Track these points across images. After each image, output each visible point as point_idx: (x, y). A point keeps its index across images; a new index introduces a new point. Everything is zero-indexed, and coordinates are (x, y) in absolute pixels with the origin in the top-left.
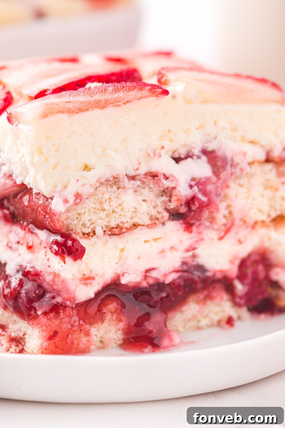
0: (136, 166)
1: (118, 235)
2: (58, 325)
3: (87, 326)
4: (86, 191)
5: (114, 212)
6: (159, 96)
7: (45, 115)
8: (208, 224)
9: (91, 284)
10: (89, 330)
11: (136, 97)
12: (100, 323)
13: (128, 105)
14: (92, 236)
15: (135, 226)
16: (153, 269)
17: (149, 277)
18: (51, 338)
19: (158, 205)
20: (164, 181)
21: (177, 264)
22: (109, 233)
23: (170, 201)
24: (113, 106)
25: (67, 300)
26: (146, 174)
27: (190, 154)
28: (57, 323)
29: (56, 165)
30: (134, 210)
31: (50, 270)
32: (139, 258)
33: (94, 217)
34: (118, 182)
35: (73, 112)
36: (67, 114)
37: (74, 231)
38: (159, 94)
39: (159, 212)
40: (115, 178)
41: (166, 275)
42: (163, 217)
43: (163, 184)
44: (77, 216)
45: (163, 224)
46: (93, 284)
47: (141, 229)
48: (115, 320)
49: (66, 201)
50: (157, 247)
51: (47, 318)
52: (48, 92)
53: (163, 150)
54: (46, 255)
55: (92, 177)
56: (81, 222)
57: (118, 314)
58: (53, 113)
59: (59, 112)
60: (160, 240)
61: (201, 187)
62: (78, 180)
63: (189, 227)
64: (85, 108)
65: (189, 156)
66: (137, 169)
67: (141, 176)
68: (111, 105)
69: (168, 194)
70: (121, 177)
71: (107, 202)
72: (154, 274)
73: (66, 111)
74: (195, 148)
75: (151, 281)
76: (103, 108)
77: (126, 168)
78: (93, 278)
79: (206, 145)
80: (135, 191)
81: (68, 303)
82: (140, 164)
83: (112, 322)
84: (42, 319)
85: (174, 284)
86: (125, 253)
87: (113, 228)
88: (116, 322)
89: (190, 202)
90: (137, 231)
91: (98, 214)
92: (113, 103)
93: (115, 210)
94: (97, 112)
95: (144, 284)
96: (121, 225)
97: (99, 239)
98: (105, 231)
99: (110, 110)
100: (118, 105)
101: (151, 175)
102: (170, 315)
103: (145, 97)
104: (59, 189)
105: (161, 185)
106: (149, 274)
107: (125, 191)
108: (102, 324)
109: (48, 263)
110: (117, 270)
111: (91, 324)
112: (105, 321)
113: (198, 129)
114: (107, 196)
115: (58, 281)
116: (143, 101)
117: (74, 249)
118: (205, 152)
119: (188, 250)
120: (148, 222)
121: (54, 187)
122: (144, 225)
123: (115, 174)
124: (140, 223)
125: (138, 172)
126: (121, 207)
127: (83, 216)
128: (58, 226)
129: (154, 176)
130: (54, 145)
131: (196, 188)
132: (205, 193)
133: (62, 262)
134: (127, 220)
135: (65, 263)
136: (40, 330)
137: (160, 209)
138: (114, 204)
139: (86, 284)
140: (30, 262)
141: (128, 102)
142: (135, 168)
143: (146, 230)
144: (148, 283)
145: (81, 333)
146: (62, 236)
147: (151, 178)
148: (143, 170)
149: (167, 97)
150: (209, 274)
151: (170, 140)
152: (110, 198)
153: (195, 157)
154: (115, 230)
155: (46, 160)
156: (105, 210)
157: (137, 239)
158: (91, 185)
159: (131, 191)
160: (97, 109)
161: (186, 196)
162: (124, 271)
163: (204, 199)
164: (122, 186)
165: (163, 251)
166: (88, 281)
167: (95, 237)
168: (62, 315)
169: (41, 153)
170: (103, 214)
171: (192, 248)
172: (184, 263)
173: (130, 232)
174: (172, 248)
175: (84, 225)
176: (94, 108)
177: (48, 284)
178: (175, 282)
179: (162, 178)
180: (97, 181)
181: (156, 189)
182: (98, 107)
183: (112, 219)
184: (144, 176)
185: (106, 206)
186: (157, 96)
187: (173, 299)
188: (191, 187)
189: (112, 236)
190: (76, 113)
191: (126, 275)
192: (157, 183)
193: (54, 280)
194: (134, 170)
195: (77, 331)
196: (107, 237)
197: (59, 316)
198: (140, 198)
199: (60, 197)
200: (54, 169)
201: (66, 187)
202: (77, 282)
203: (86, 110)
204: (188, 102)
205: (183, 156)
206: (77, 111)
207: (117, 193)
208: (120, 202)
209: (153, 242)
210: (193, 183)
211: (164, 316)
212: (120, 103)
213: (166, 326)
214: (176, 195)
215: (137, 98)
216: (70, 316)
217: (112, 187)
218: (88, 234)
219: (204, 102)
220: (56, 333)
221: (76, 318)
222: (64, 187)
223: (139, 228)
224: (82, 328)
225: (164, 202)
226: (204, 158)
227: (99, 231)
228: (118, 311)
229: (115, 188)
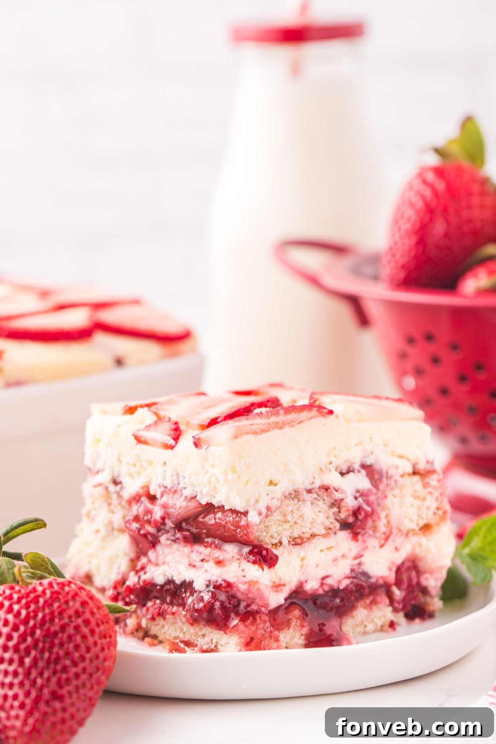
0: (311, 480)
1: (300, 544)
2: (254, 631)
3: (276, 633)
4: (274, 504)
5: (296, 523)
6: (326, 415)
7: (236, 437)
8: (371, 532)
9: (281, 590)
10: (278, 636)
12: (287, 629)
13: (301, 425)
14: (280, 546)
15: (313, 536)
16: (327, 577)
17: (325, 584)
18: (248, 644)
19: (329, 516)
20: (336, 493)
21: (347, 572)
22: (293, 543)
23: (339, 512)
24: (289, 427)
25: (262, 606)
26: (319, 488)
27: (351, 469)
28: (254, 629)
29: (248, 481)
30: (312, 520)
31: (245, 579)
32: (317, 566)
33: (280, 529)
34: (298, 495)
35: (257, 433)
36: (253, 435)
37: (265, 542)
38: (326, 414)
39: (331, 523)
40: (295, 491)
41: (339, 582)
42: (335, 527)
43: (335, 496)
44: (265, 528)
45: (335, 533)
46: (283, 591)
47: (318, 539)
48: (299, 626)
49: (260, 514)
50: (332, 554)
51: (245, 624)
52: (219, 420)
53: (331, 466)
54: (240, 566)
55: (278, 491)
56: (270, 534)
57: (301, 620)
58: (242, 435)
59: (247, 433)
60: (333, 549)
61: (364, 498)
62: (268, 494)
63: (355, 536)
64: (266, 429)
65: (349, 471)
66: (313, 483)
67: (316, 489)
68: (287, 425)
69: (337, 505)
70: (301, 491)
71: (290, 514)
72: (329, 581)
73: (252, 432)
74: (355, 463)
75: (326, 588)
76: (281, 428)
77: (304, 483)
78: (284, 585)
79: (364, 460)
80: (312, 504)
81: (263, 609)
82: (314, 478)
83: (297, 628)
84: (241, 627)
85: (347, 589)
86: (306, 562)
87: (296, 538)
88: (300, 628)
89: (356, 512)
90: (315, 540)
91: (283, 526)
92: (289, 423)
93: (297, 521)
94: (277, 432)
95: (321, 591)
96: (302, 535)
97: (285, 548)
98: (289, 541)
99: (287, 429)
100: (293, 426)
101: (324, 488)
102: (344, 620)
103: (314, 417)
104: (252, 503)
105: (333, 497)
106: (324, 582)
107: (304, 504)
108: (288, 630)
109: (243, 574)
110: (300, 577)
111: (279, 630)
112: (291, 627)
113: (357, 445)
114: (290, 509)
115: (254, 590)
116: (314, 420)
117: (268, 558)
118: (364, 466)
119: (356, 558)
120: (324, 532)
121: (248, 502)
122: (320, 535)
123: (296, 488)
124: (316, 533)
125: (314, 486)
126: (301, 519)
127: (271, 528)
128: (252, 538)
129: (327, 489)
130: (245, 463)
131: (360, 499)
132: (369, 504)
133: (261, 569)
134: (307, 530)
135: (263, 570)
136: (238, 637)
137: (332, 520)
138: (296, 515)
139: (277, 591)
141: (300, 422)
142: (311, 482)
143: (322, 539)
144: (323, 590)
145: (271, 640)
146: (254, 546)
147: (324, 490)
148: (317, 484)
149: (332, 417)
150: (373, 580)
151: (335, 456)
152: (292, 511)
153: (356, 471)
154: (297, 540)
155: (239, 477)
156: (289, 522)
157: (315, 548)
158: (278, 499)
159: (309, 504)
160: (276, 429)
161: (353, 507)
162: (306, 579)
163: (368, 509)
164: (301, 499)
165: (335, 560)
166: (279, 588)
167: (282, 546)
168: (258, 621)
169: (234, 471)
170: (287, 526)
171: (359, 556)
172: (352, 570)
173: (309, 542)
174: (343, 556)
175: (272, 537)
177: (243, 593)
178: (348, 588)
179: (333, 490)
180: (282, 495)
181: (329, 501)
182: (277, 428)
183: (294, 530)
184: (318, 490)
185: (289, 518)
186: (324, 416)
187: (346, 604)
188: (356, 498)
189: (295, 546)
190: (260, 434)
191: (309, 581)
192: (329, 496)
193: (249, 589)
194: (310, 484)
195: (267, 638)
196: (292, 547)
197: (256, 622)
198: (317, 510)
199: (254, 510)
200: (246, 485)
201: (257, 502)
202: (269, 589)
203: (268, 431)
204: (348, 421)
205: (346, 471)
206: (260, 432)
207: (298, 506)
208: (300, 514)
209: (327, 551)
210: (358, 495)
211: (339, 620)
212: (294, 424)
213: (341, 630)
214: (345, 506)
215: (308, 418)
216: (265, 622)
217: (293, 500)
218: (276, 545)
219: (360, 420)
220: (252, 639)
221: (268, 624)
223: (317, 537)
224: (272, 635)
225: (334, 513)
226: (363, 472)
227: (285, 541)
228: (302, 618)
229: (296, 501)
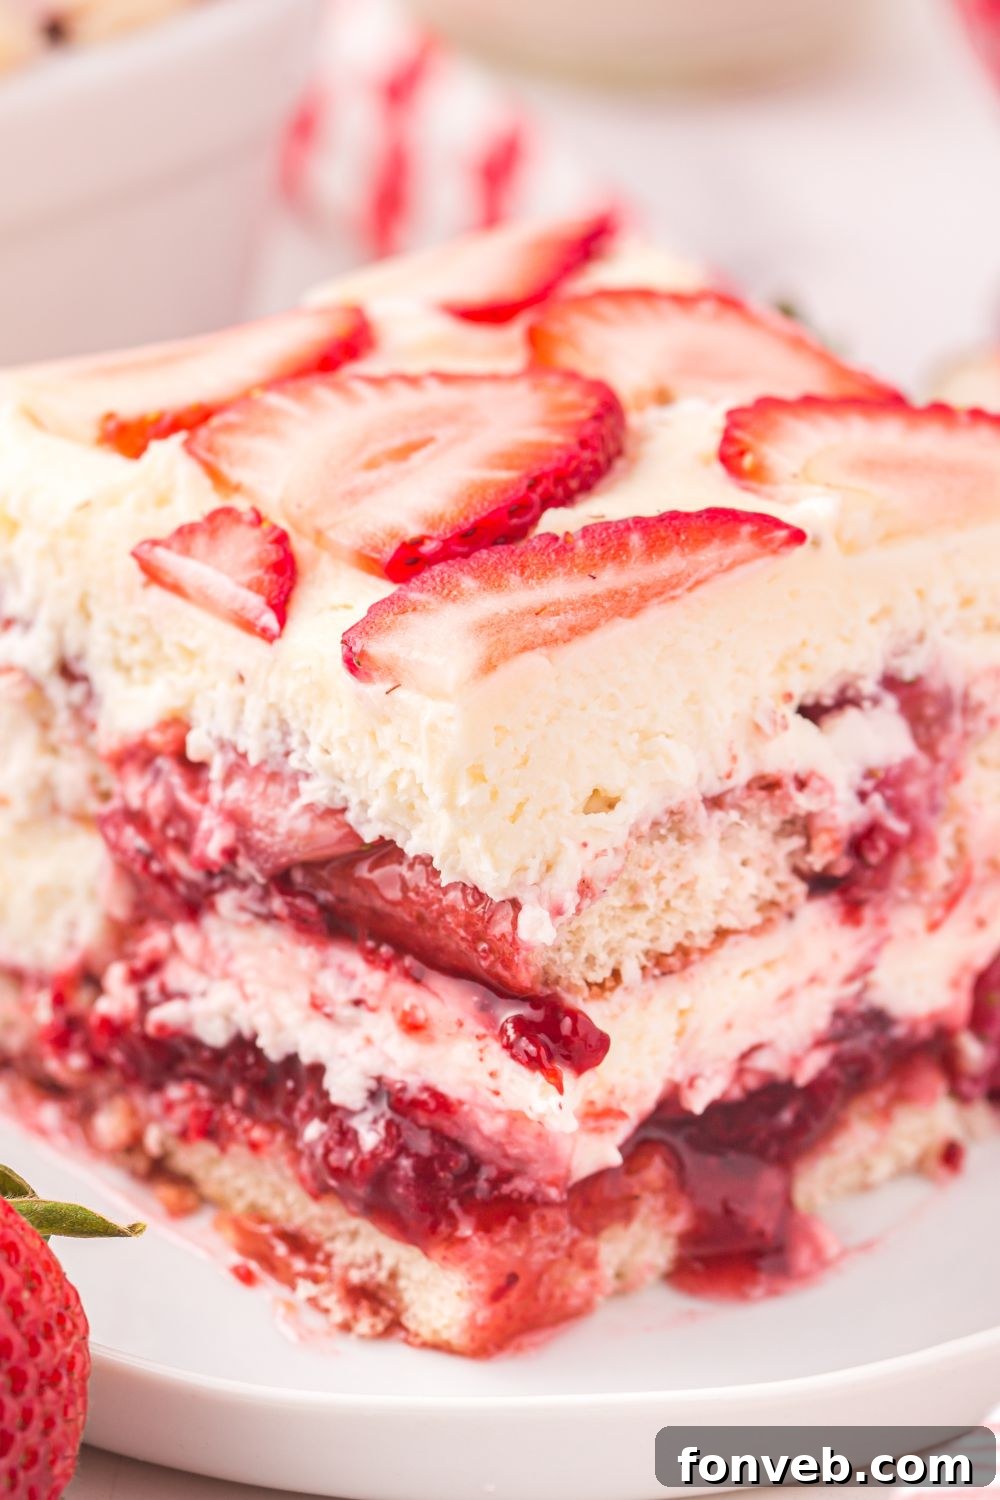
0: (725, 767)
1: (677, 971)
2: (519, 1257)
3: (589, 1241)
4: (604, 868)
5: (667, 908)
6: (784, 550)
7: (489, 666)
8: (904, 893)
9: (611, 1127)
10: (594, 1252)
11: (721, 565)
12: (622, 1226)
13: (700, 592)
14: (613, 989)
15: (722, 934)
16: (756, 1048)
17: (748, 1070)
18: (497, 1295)
19: (775, 866)
20: (795, 795)
21: (821, 1022)
22: (656, 970)
23: (808, 848)
24: (660, 603)
25: (548, 1184)
26: (749, 786)
27: (850, 693)
28: (519, 1252)
29: (520, 806)
30: (719, 895)
31: (497, 1102)
32: (729, 1027)
33: (617, 933)
34: (680, 822)
35: (556, 640)
36: (544, 650)
37: (564, 983)
38: (781, 546)
39: (780, 886)
40: (672, 813)
41: (796, 1061)
42: (790, 896)
44: (570, 937)
45: (791, 915)
46: (618, 1125)
47: (737, 943)
48: (662, 1213)
49: (557, 912)
50: (775, 983)
51: (491, 1238)
52: (425, 549)
53: (790, 705)
54: (481, 1060)
55: (615, 825)
56: (583, 955)
57: (667, 1194)
59: (524, 649)
60: (781, 965)
61: (889, 793)
62: (584, 844)
63: (852, 912)
64: (587, 623)
65: (846, 700)
66: (729, 776)
67: (738, 793)
68: (655, 601)
69: (799, 825)
70: (689, 806)
71: (652, 885)
72: (763, 1061)
73: (540, 641)
74: (859, 676)
75: (753, 1082)
76: (635, 612)
77: (700, 777)
78: (622, 1115)
79: (896, 663)
80: (722, 839)
81: (551, 1190)
82: (734, 759)
83: (653, 1220)
84: (477, 1247)
85: (821, 1083)
86: (693, 1021)
87: (665, 955)
88: (664, 1216)
89: (861, 842)
90: (726, 950)
91: (625, 922)
93: (673, 903)
94: (620, 627)
95: (737, 1094)
96: (686, 943)
97: (631, 992)
98: (644, 968)
99: (654, 615)
100: (673, 598)
101: (763, 783)
102: (801, 1169)
103: (743, 561)
104: (532, 876)
105: (789, 807)
106: (748, 1064)
107: (696, 847)
108: (627, 1226)
109: (492, 1084)
110: (672, 1069)
111: (597, 1232)
112: (635, 1219)
113: (873, 620)
114: (652, 868)
115: (525, 1136)
116: (741, 572)
117: (577, 1042)
118: (890, 682)
119: (850, 979)
120: (756, 919)
121: (518, 870)
122: (743, 931)
123: (673, 804)
124: (733, 928)
125: (730, 784)
126: (685, 894)
127: (587, 937)
128: (525, 978)
129: (768, 785)
130: (515, 750)
131: (877, 800)
132: (901, 808)
133: (553, 1089)
134: (703, 925)
135: (561, 1090)
136: (468, 1276)
137: (784, 875)
138: (669, 886)
139: (597, 1132)
140: (415, 1071)
141: (698, 583)
142: (723, 773)
143: (748, 943)
144: (745, 1088)
145: (570, 1265)
146: (535, 1002)
147: (763, 793)
148: (743, 775)
149: (799, 550)
150: (899, 1032)
151: (804, 667)
152: (659, 874)
153: (867, 704)
154: (670, 959)
155: (494, 795)
156: (645, 907)
157: (726, 971)
158: (615, 851)
159: (713, 844)
160: (620, 619)
161: (852, 825)
162: (692, 1071)
163: (899, 827)
164: (690, 833)
165: (788, 995)
166: (603, 1122)
167: (619, 991)
168: (535, 1229)
169: (479, 776)
170: (639, 921)
171: (863, 970)
172: (839, 1014)
173: (707, 958)
174: (812, 979)
175: (590, 961)
176: (613, 616)
177: (488, 1140)
178: (822, 1079)
179: (791, 788)
180: (630, 834)
181: (772, 820)
182: (620, 615)
183: (660, 930)
184: (745, 792)
185: (648, 896)
186: (775, 552)
187: (812, 1123)
188: (863, 796)
189: (662, 979)
190: (565, 642)
191: (700, 1083)
192: (777, 806)
193: (508, 1133)
194: (720, 778)
195: (563, 1261)
196: (651, 983)
197: (529, 1232)
198: (736, 859)
199: (540, 897)
200: (514, 818)
201: (550, 869)
202: (574, 1126)
203: (591, 628)
204: (850, 548)
205: (827, 701)
206: (568, 636)
207: (677, 856)
208: (683, 879)
209: (762, 974)
210: (869, 785)
212: (678, 592)
213: (790, 1206)
214: (828, 830)
215: (724, 567)
216: (555, 1226)
217: (664, 841)
218: (601, 986)
219: (889, 537)
220: (513, 1278)
221: (565, 1228)
222: (544, 868)
223: (731, 939)
224: (576, 1250)
225: (790, 855)
226: (890, 702)
227: (631, 972)
228: (670, 1185)
229: (672, 842)
